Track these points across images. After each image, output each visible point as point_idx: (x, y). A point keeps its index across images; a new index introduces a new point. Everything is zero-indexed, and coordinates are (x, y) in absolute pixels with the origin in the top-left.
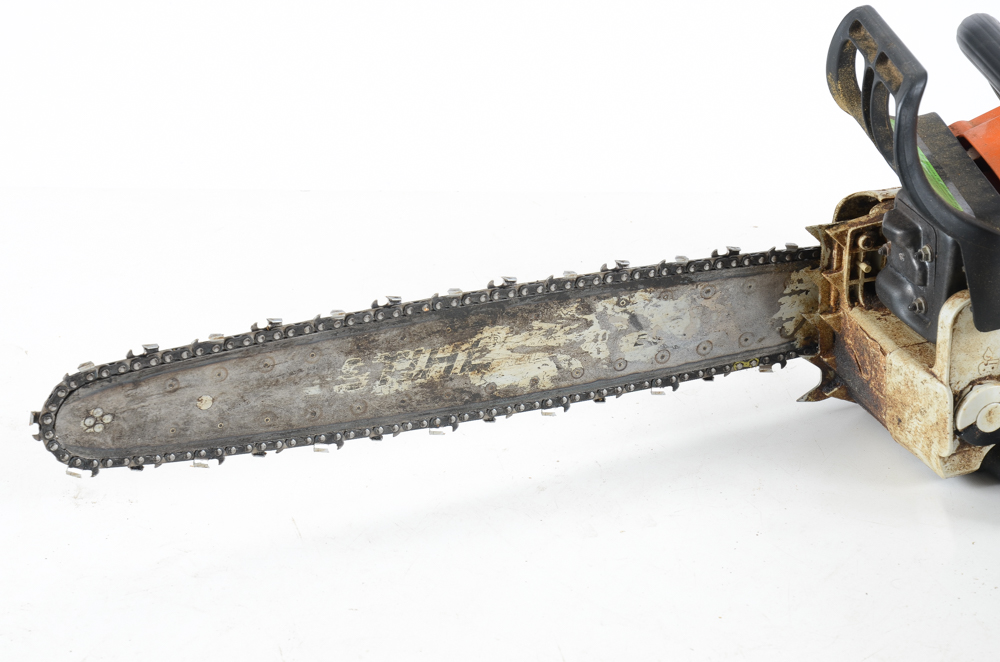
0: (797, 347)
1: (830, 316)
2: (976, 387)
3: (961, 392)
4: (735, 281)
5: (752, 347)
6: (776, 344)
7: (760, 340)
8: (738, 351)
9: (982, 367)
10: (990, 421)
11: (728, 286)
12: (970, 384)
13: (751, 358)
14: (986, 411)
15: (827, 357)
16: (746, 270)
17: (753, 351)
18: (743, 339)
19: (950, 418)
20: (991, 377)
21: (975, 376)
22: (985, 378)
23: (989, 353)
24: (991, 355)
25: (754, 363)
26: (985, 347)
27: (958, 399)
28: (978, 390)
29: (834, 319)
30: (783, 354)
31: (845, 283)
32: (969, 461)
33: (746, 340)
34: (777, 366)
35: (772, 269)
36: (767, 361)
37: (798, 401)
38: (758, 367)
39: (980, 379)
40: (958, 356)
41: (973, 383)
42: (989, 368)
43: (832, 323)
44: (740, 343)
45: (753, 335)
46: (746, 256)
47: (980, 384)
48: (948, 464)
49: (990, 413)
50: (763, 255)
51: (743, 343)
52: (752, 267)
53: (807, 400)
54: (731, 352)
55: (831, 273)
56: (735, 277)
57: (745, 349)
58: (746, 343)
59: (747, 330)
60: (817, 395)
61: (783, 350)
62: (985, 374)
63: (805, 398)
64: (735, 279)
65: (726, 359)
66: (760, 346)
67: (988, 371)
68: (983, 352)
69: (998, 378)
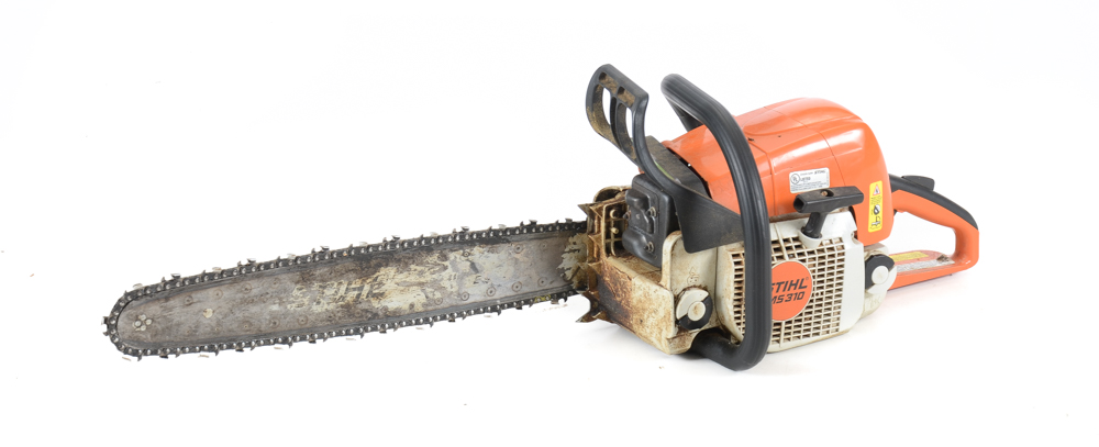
0: (574, 287)
1: (594, 264)
3: (678, 295)
4: (535, 242)
5: (546, 287)
6: (560, 286)
7: (551, 283)
8: (537, 290)
9: (690, 279)
10: (696, 313)
11: (530, 245)
13: (545, 295)
14: (693, 306)
15: (594, 292)
16: (541, 235)
17: (547, 290)
19: (672, 310)
20: (695, 286)
21: (687, 286)
22: (691, 287)
24: (694, 272)
25: (547, 298)
26: (690, 267)
27: (677, 299)
28: (687, 293)
29: (596, 265)
30: (565, 293)
31: (603, 242)
32: (684, 342)
33: (542, 282)
34: (562, 300)
35: (557, 235)
36: (556, 297)
37: (576, 322)
38: (550, 301)
40: (675, 272)
41: (684, 290)
42: (693, 281)
43: (596, 268)
44: (538, 285)
45: (546, 279)
46: (541, 226)
47: (689, 290)
48: (672, 344)
49: (694, 309)
50: (551, 225)
51: (541, 284)
52: (544, 233)
53: (581, 322)
54: (533, 290)
55: (593, 235)
56: (534, 239)
57: (541, 289)
59: (543, 276)
60: (588, 318)
61: (565, 290)
62: (691, 284)
63: (580, 320)
65: (530, 295)
66: (550, 287)
68: (690, 270)
69: (700, 287)
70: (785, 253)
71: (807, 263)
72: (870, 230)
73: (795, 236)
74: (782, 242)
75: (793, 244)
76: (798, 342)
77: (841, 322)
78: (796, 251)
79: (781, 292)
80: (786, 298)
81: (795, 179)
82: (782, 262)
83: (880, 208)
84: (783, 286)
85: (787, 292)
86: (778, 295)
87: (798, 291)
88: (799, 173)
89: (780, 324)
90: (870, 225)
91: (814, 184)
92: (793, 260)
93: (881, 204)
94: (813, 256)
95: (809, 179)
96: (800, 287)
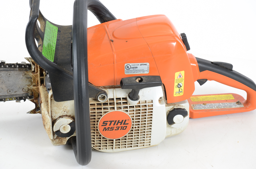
0: (29, 95)
1: (35, 87)
2: (60, 118)
3: (56, 119)
4: (4, 72)
5: (12, 94)
6: (21, 93)
7: (15, 92)
8: (7, 95)
9: (63, 112)
10: (65, 130)
11: (1, 73)
12: (59, 117)
13: (12, 97)
14: (63, 127)
15: (36, 100)
16: (8, 69)
17: (13, 95)
18: (8, 91)
19: (51, 127)
20: (66, 116)
21: (61, 115)
22: (64, 116)
23: (65, 108)
24: (66, 108)
25: (13, 99)
26: (64, 106)
27: (54, 122)
28: (61, 119)
29: (36, 88)
30: (25, 97)
31: (39, 77)
32: (62, 141)
33: (10, 91)
34: (22, 101)
35: (17, 69)
36: (19, 99)
37: (27, 113)
38: (15, 100)
39: (63, 116)
40: (54, 108)
41: (60, 117)
42: (66, 113)
43: (36, 90)
44: (8, 92)
45: (12, 90)
46: (7, 64)
47: (62, 118)
48: (54, 142)
49: (64, 127)
50: (14, 64)
51: (9, 92)
52: (9, 68)
53: (30, 113)
54: (4, 95)
55: (34, 73)
56: (3, 70)
57: (9, 94)
58: (10, 92)
59: (10, 88)
60: (34, 112)
61: (24, 96)
62: (64, 114)
63: (30, 112)
64: (4, 71)
65: (3, 97)
66: (15, 94)
67: (65, 114)
68: (63, 108)
69: (69, 116)
70: (116, 106)
71: (129, 112)
72: (175, 96)
73: (124, 97)
74: (115, 99)
75: (122, 101)
76: (125, 149)
77: (151, 141)
78: (122, 106)
79: (112, 125)
80: (115, 128)
81: (128, 67)
82: (113, 111)
83: (182, 84)
84: (113, 123)
85: (115, 126)
86: (110, 127)
87: (122, 125)
88: (131, 64)
89: (113, 140)
90: (175, 93)
91: (140, 71)
92: (120, 110)
93: (183, 82)
94: (132, 109)
95: (137, 68)
96: (124, 124)
